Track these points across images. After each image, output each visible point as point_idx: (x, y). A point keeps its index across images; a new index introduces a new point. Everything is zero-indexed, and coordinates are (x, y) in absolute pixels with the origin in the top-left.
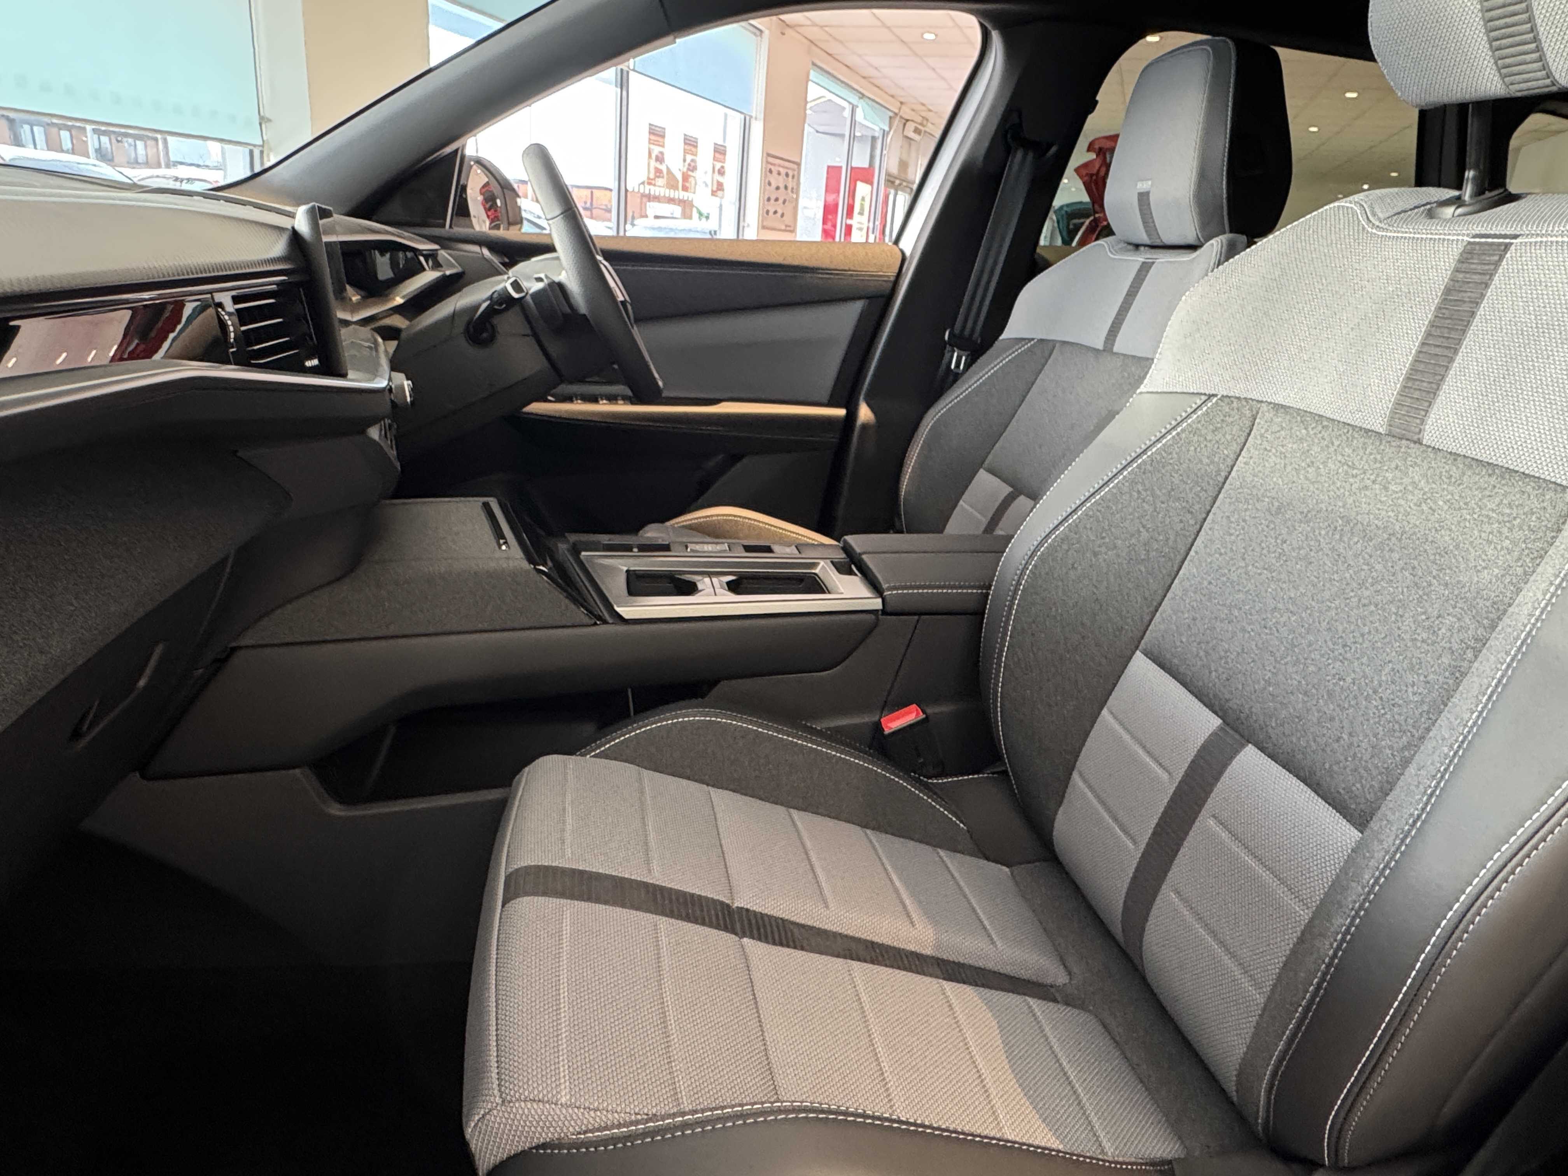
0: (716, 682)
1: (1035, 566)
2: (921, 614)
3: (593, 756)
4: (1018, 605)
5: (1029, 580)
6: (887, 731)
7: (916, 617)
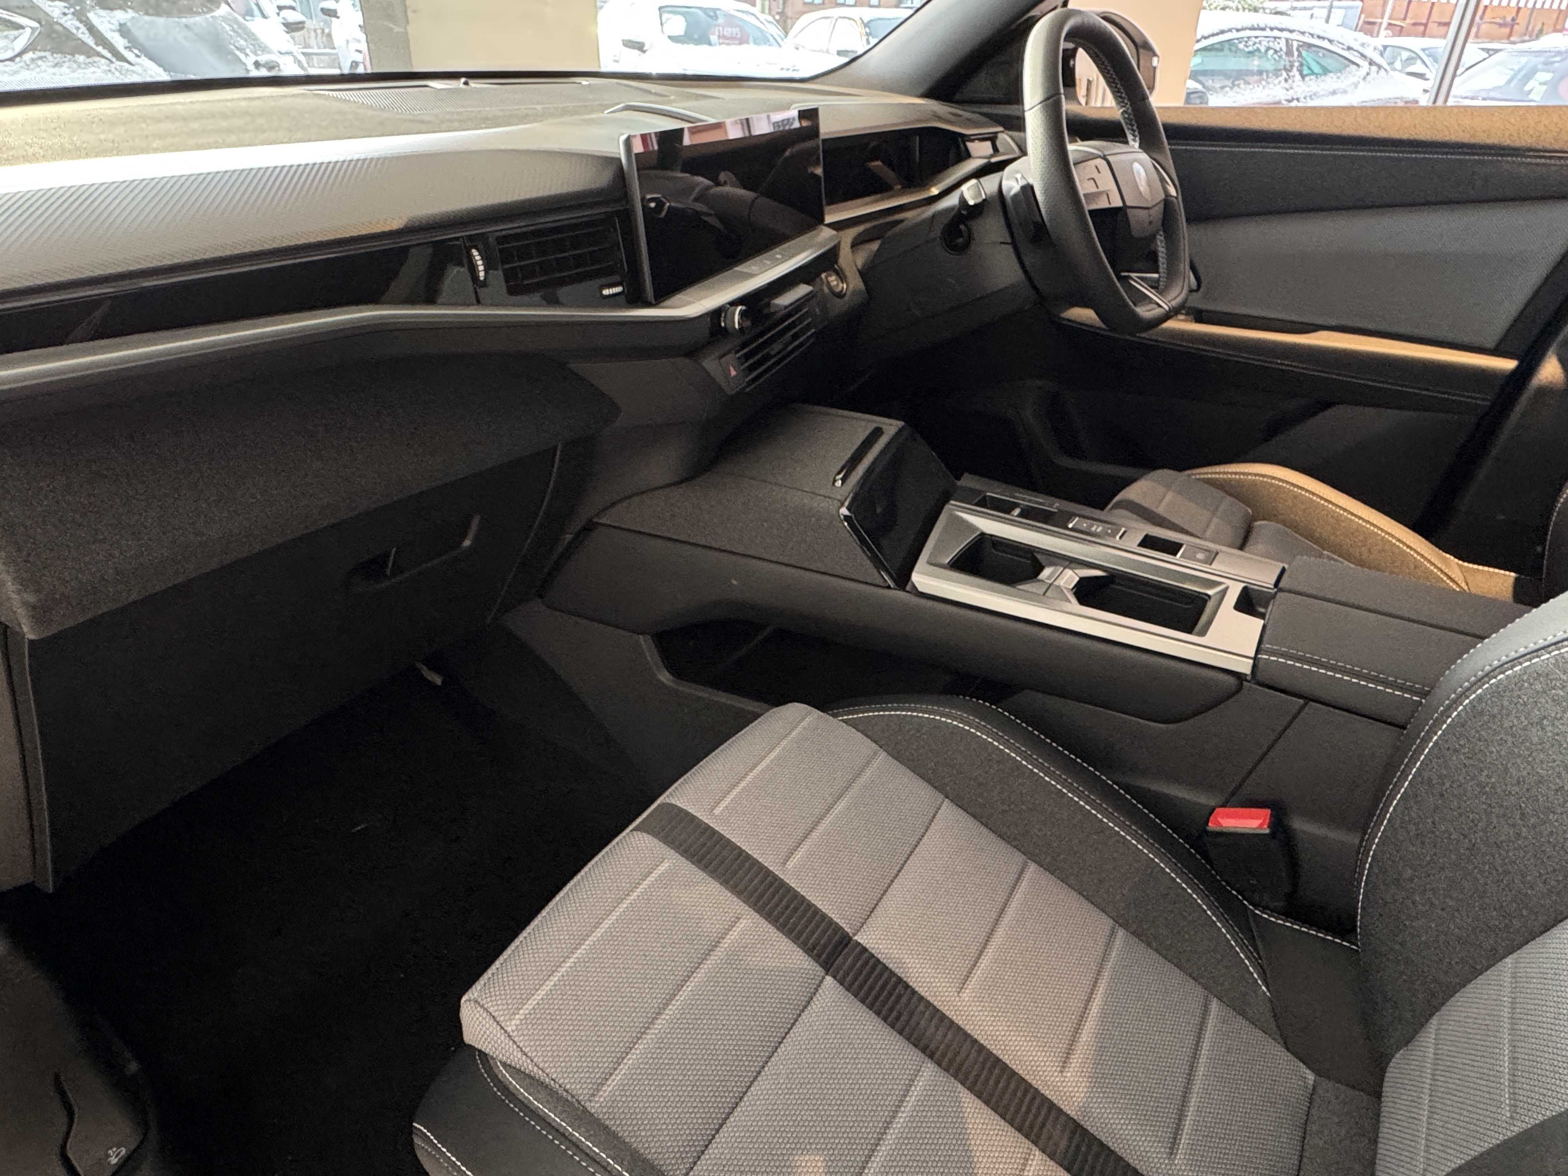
0: (1023, 689)
1: (1480, 698)
2: (1309, 699)
3: (843, 720)
4: (1436, 743)
5: (1463, 714)
6: (1211, 826)
7: (1301, 701)
